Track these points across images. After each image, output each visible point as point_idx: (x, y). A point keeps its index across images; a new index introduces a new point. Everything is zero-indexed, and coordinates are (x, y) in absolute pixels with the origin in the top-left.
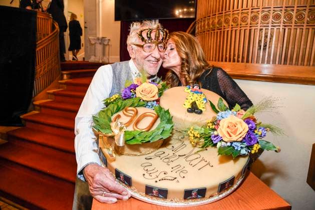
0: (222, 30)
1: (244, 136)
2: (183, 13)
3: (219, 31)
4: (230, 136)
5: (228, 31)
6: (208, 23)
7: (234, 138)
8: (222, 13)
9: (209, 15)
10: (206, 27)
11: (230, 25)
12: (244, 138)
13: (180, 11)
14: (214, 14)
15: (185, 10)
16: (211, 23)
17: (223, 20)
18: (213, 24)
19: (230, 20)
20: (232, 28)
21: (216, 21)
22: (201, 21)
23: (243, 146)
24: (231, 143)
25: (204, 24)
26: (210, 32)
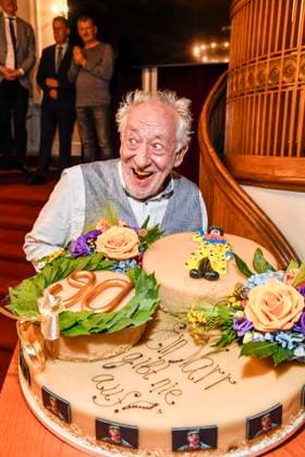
0: (280, 91)
1: (296, 320)
2: (210, 53)
3: (272, 92)
4: (270, 320)
5: (291, 93)
6: (251, 75)
7: (277, 324)
8: (280, 55)
9: (253, 59)
10: (247, 85)
11: (296, 79)
12: (298, 324)
13: (204, 47)
14: (263, 56)
15: (214, 45)
16: (255, 75)
17: (280, 69)
18: (261, 78)
19: (295, 70)
20: (299, 86)
21: (267, 71)
22: (237, 73)
23: (297, 340)
24: (271, 333)
25: (243, 79)
26: (254, 95)
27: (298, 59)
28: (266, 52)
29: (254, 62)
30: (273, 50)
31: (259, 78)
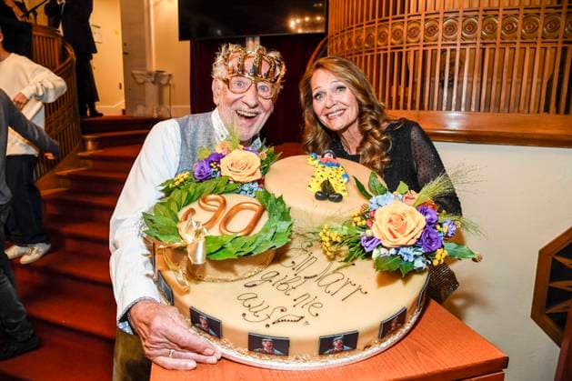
1: (418, 236)
2: (303, 25)
3: (369, 54)
4: (395, 237)
5: (385, 54)
6: (350, 40)
7: (402, 240)
8: (374, 23)
9: (350, 26)
10: (347, 48)
11: (389, 43)
12: (419, 240)
13: (298, 21)
14: (359, 23)
15: (307, 19)
16: (353, 40)
17: (375, 34)
18: (358, 42)
19: (387, 35)
20: (393, 49)
21: (363, 37)
22: (337, 38)
23: (418, 253)
24: (396, 249)
25: (342, 43)
26: (354, 56)
27: (390, 27)
28: (362, 21)
29: (352, 28)
30: (367, 19)
31: (356, 42)
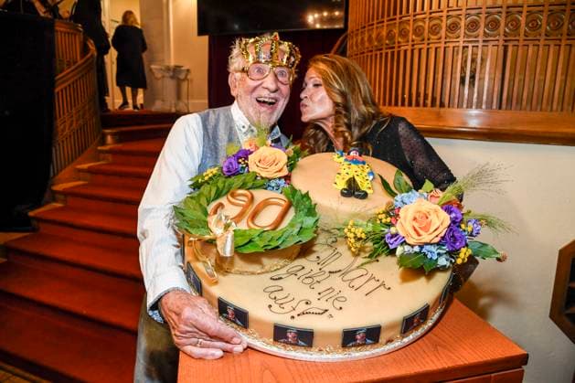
0: (396, 50)
1: (442, 235)
2: (322, 20)
3: (389, 51)
4: (419, 235)
5: (405, 51)
6: (370, 36)
7: (426, 238)
8: (395, 19)
9: (371, 23)
10: (367, 44)
11: (410, 40)
12: (443, 238)
13: (316, 16)
14: (380, 20)
15: (325, 14)
16: (374, 36)
17: (396, 31)
18: (379, 38)
19: (409, 32)
21: (384, 33)
22: (357, 35)
23: (441, 251)
24: (419, 246)
25: (362, 39)
26: (374, 53)
27: (411, 22)
28: (383, 17)
29: (373, 25)
30: (389, 15)
31: (377, 38)
